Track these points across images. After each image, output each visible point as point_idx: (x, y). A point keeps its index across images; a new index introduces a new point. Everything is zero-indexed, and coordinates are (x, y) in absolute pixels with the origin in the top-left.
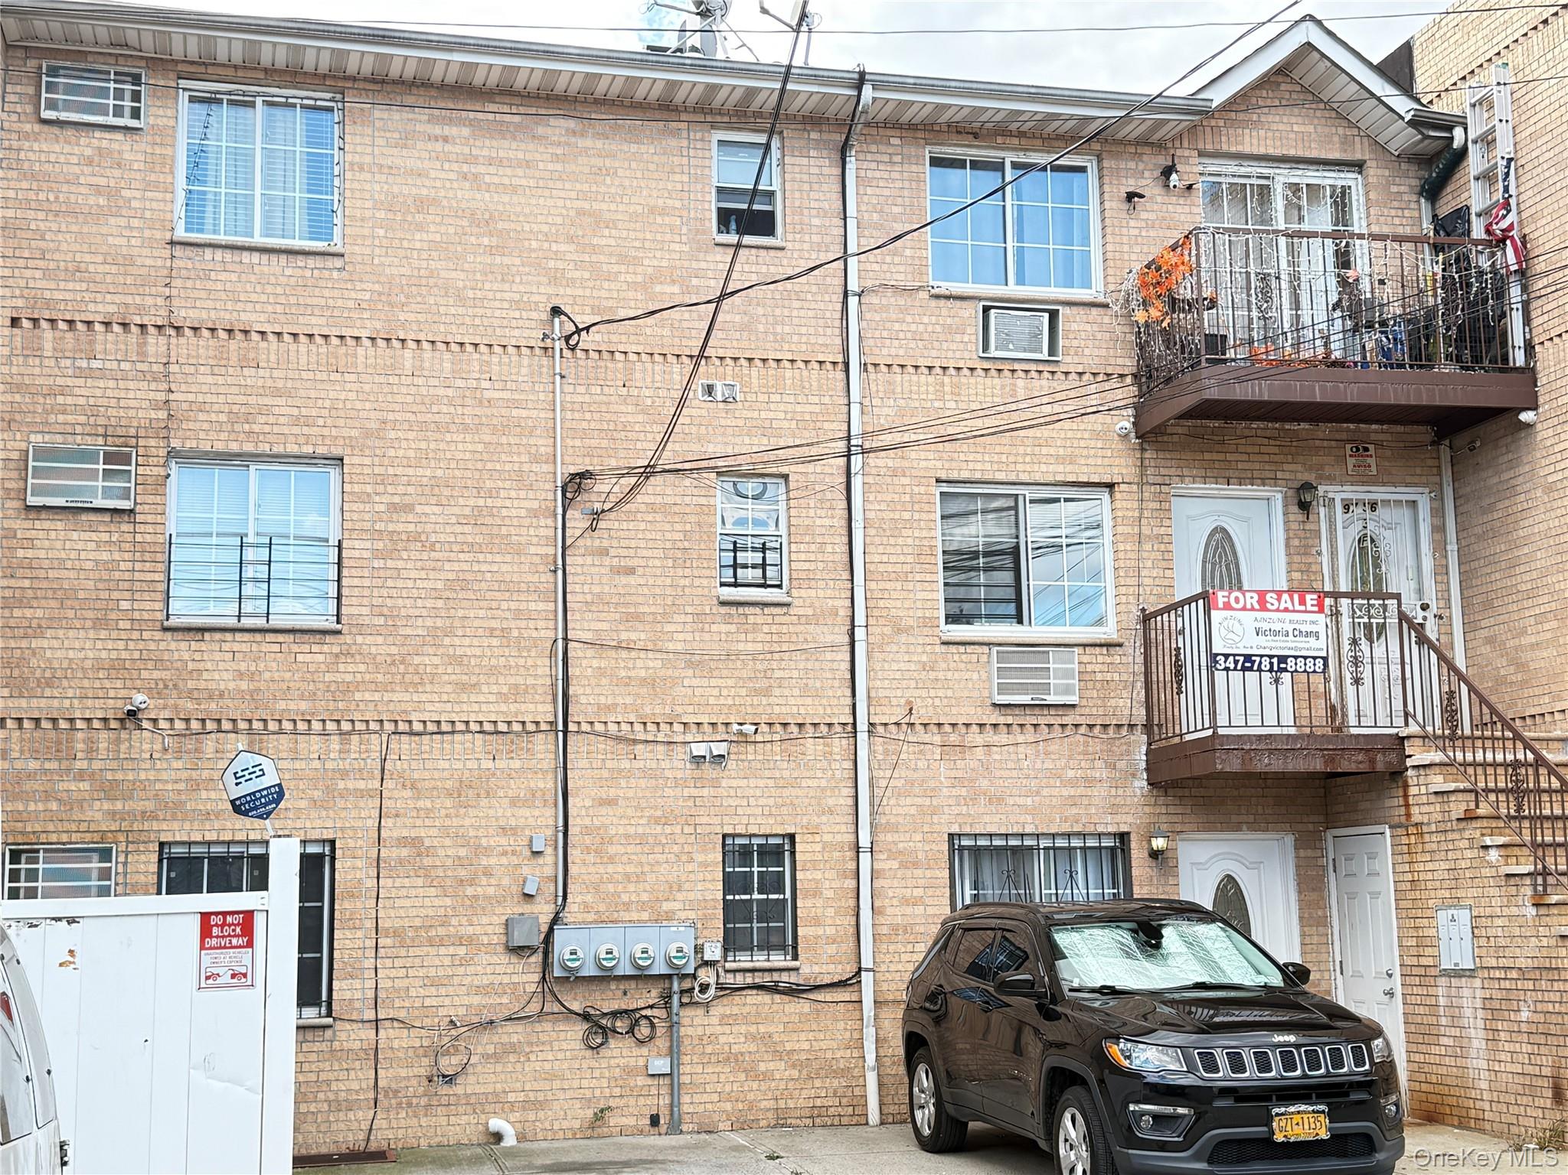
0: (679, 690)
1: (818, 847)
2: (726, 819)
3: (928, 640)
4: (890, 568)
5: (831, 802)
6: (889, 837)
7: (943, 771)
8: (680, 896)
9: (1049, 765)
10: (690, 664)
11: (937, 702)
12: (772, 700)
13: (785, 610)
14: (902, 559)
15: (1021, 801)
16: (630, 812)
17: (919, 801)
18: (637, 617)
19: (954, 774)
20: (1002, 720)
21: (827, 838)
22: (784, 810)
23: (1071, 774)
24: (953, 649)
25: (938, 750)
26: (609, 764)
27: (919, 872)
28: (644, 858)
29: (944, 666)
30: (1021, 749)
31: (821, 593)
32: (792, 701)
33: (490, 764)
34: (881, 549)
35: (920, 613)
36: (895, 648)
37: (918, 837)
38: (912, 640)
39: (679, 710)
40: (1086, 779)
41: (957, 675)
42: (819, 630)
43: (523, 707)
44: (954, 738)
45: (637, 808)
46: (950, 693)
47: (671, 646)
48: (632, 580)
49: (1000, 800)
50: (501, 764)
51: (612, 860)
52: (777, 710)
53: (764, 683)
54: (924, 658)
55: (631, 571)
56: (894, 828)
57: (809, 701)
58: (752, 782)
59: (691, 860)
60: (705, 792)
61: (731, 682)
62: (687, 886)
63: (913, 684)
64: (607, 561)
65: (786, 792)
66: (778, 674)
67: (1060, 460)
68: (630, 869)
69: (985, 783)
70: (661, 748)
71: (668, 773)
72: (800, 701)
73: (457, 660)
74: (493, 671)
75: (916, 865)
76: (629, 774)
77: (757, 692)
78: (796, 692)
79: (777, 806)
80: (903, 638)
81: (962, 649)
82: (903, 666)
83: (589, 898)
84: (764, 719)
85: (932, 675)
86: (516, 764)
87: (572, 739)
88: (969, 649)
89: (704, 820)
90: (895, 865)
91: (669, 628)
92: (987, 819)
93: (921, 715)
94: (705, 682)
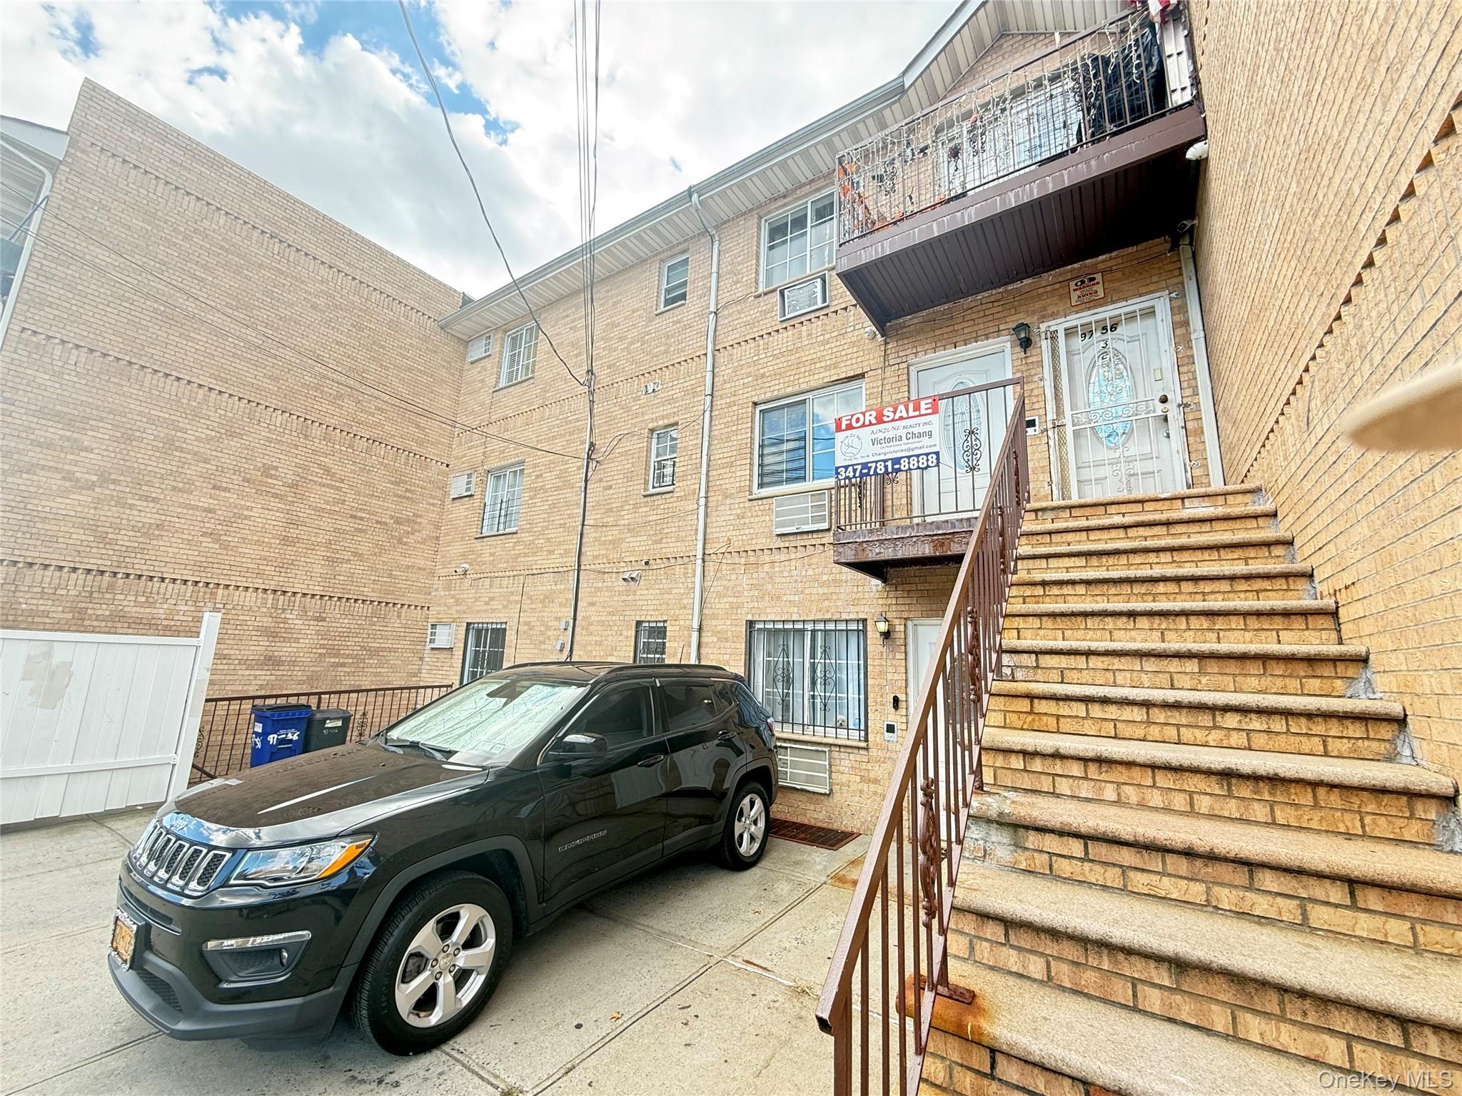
0: (624, 545)
1: (677, 628)
2: (638, 612)
3: (742, 500)
4: (724, 461)
5: (685, 601)
6: (714, 622)
7: (745, 580)
8: (615, 653)
9: (810, 572)
10: (629, 531)
11: (744, 537)
12: (663, 545)
13: (671, 495)
14: (730, 454)
15: (792, 598)
16: (600, 609)
17: (731, 600)
18: (611, 510)
19: (751, 582)
20: (782, 545)
21: (682, 623)
22: (664, 607)
23: (825, 578)
24: (755, 503)
25: (743, 568)
26: (595, 585)
27: (727, 645)
28: (604, 633)
29: (750, 514)
30: (793, 563)
31: (689, 483)
32: (671, 545)
33: (554, 587)
34: (720, 451)
35: (738, 485)
36: (723, 508)
37: (729, 622)
38: (732, 501)
39: (623, 555)
40: (835, 581)
41: (757, 519)
42: (686, 503)
43: (567, 559)
44: (752, 559)
45: (603, 607)
46: (752, 531)
47: (623, 522)
48: (611, 492)
49: (778, 598)
50: (558, 587)
51: (591, 634)
52: (664, 550)
53: (659, 537)
54: (739, 511)
55: (610, 487)
56: (714, 617)
57: (679, 544)
58: (650, 591)
59: (621, 635)
60: (630, 598)
61: (645, 538)
62: (619, 648)
63: (732, 528)
64: (602, 484)
65: (665, 596)
66: (666, 531)
67: (827, 368)
68: (598, 638)
69: (770, 586)
70: (614, 575)
71: (616, 589)
72: (675, 545)
73: (548, 540)
74: (560, 544)
75: (727, 640)
76: (600, 589)
77: (656, 542)
78: (673, 540)
79: (661, 605)
80: (728, 501)
81: (760, 502)
82: (727, 518)
83: (581, 653)
84: (658, 556)
85: (742, 521)
86: (563, 587)
87: (581, 573)
88: (765, 501)
89: (628, 613)
90: (715, 639)
91: (623, 513)
92: (769, 610)
93: (736, 545)
94: (634, 539)
